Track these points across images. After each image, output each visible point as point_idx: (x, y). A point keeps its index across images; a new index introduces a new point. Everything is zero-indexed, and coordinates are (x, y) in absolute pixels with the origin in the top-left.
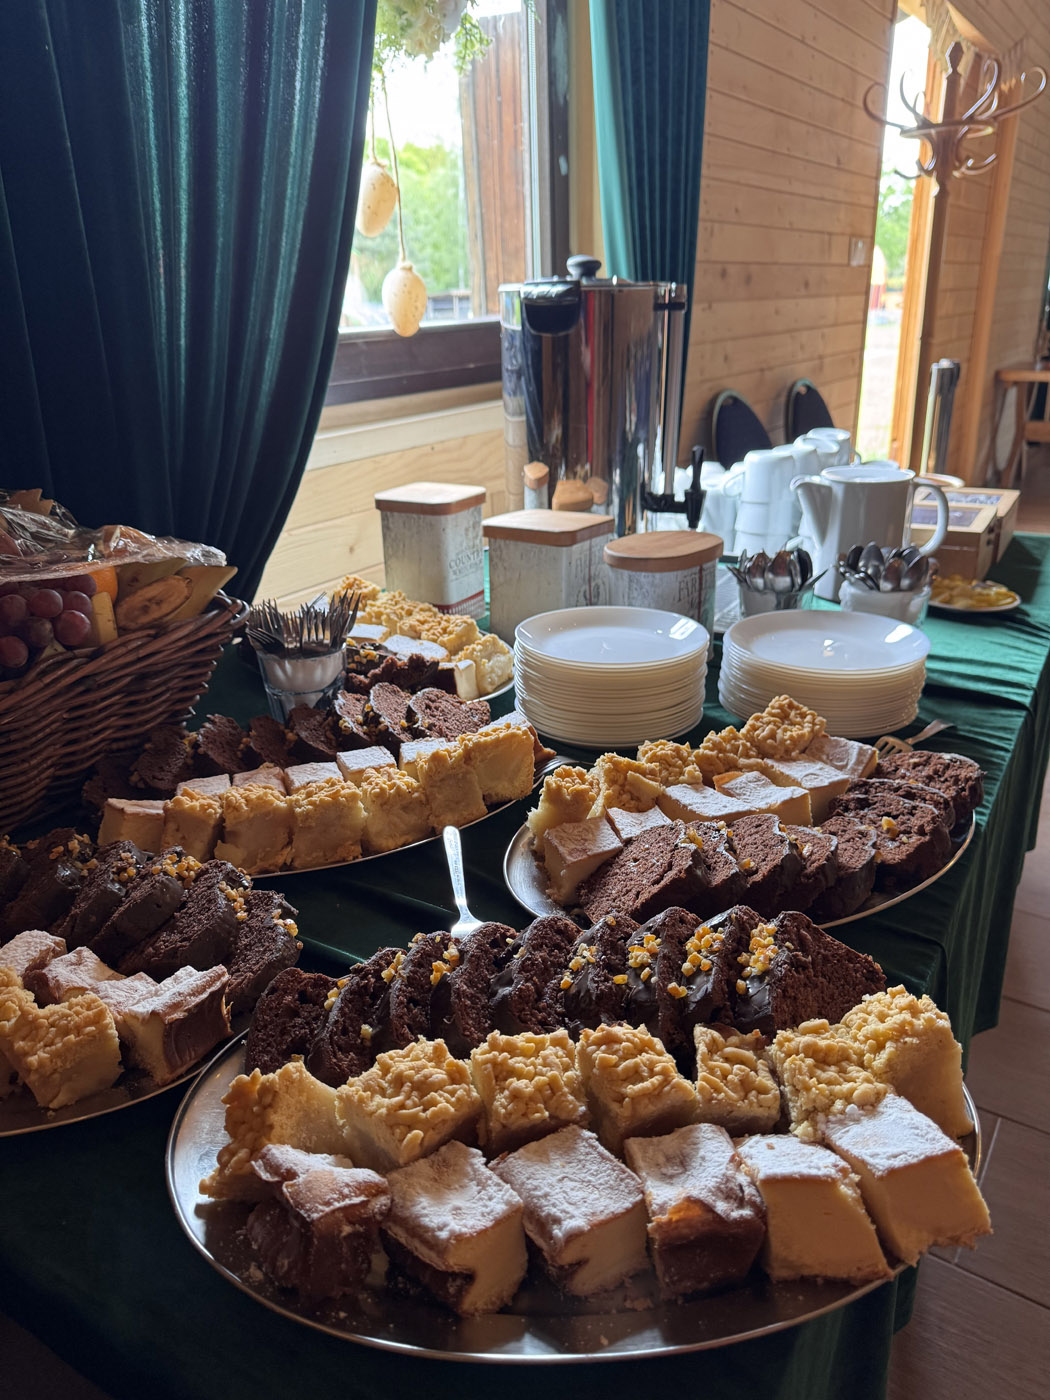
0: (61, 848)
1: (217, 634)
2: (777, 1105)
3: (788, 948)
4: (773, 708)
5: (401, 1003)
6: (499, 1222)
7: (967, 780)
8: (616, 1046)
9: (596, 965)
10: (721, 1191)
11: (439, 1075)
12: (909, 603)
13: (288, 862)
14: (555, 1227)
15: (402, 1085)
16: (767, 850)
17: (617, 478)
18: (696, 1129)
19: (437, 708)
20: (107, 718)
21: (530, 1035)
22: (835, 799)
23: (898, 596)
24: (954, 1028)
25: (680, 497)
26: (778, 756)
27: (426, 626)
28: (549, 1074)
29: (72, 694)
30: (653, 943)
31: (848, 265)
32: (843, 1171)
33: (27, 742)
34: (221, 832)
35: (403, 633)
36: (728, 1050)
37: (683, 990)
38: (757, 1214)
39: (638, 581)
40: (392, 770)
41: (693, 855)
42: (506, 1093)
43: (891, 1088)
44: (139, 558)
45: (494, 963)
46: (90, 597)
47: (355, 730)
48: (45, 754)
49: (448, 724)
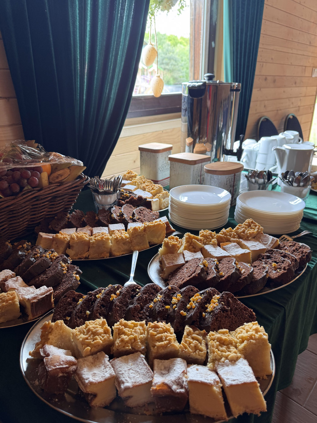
0: (21, 246)
1: (79, 186)
2: (205, 356)
3: (222, 304)
4: (246, 222)
5: (99, 306)
6: (106, 380)
7: (306, 253)
8: (157, 329)
9: (160, 302)
10: (176, 382)
11: (101, 330)
12: (302, 191)
13: (87, 256)
14: (122, 384)
15: (89, 332)
16: (229, 270)
17: (215, 143)
18: (176, 360)
19: (142, 213)
20: (44, 208)
21: (133, 321)
22: (260, 255)
23: (299, 188)
24: (269, 339)
25: (235, 151)
26: (244, 239)
27: (148, 187)
28: (135, 335)
29: (32, 201)
30: (179, 296)
31: (311, 77)
32: (217, 382)
33: (19, 214)
34: (69, 246)
35: (141, 189)
36: (194, 335)
37: (185, 313)
38: (185, 392)
39: (213, 178)
40: (122, 231)
41: (201, 269)
42: (120, 339)
43: (243, 356)
44: (57, 162)
45: (131, 297)
46: (40, 173)
47: (116, 218)
48: (25, 218)
49: (145, 218)
